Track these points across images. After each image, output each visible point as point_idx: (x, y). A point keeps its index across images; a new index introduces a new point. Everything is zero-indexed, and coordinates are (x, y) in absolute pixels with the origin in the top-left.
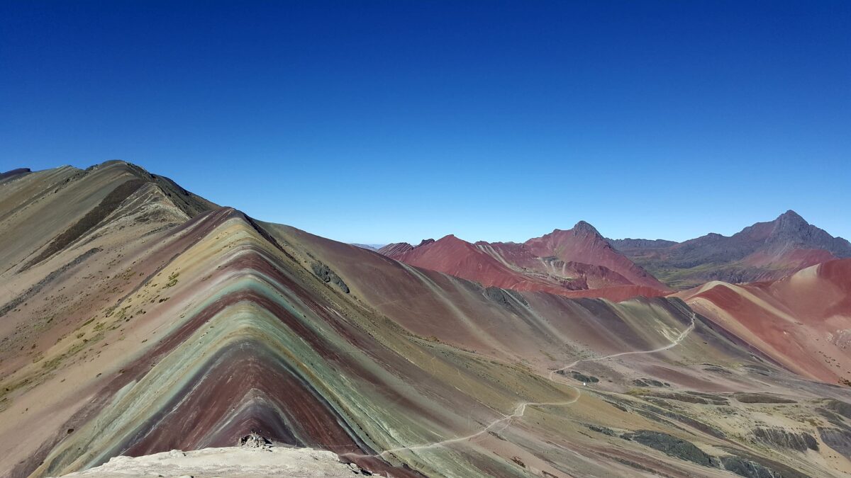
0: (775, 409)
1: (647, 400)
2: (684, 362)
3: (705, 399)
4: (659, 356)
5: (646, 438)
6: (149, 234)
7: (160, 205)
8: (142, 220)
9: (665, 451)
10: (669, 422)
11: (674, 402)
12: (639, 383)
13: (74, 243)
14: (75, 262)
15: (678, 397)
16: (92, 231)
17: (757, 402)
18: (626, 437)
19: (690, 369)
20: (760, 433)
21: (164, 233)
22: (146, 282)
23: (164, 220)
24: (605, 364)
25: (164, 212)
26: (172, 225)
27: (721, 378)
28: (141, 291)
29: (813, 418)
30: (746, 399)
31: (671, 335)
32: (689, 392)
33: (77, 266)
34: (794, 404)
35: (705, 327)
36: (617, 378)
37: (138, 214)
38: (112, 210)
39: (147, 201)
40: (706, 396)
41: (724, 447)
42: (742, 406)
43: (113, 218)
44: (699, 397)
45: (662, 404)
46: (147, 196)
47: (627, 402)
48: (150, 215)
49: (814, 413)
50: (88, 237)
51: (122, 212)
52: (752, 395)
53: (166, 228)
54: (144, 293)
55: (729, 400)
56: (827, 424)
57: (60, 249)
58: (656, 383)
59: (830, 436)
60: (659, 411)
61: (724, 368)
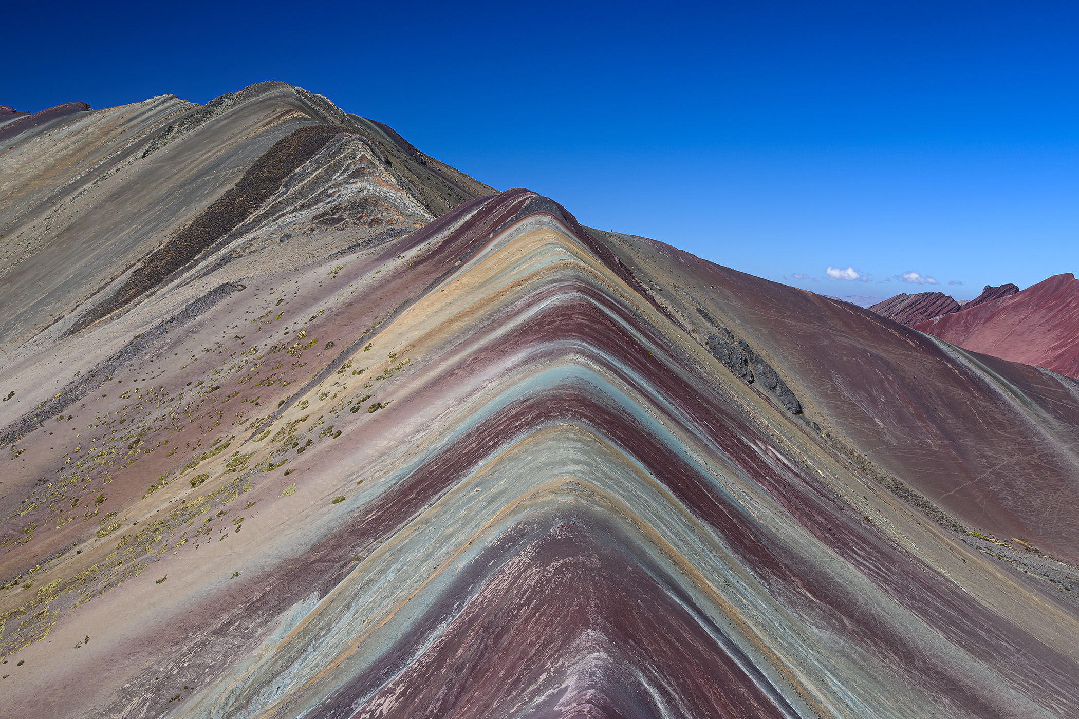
6: (343, 253)
7: (366, 187)
8: (329, 220)
13: (183, 272)
14: (187, 314)
16: (222, 245)
21: (378, 249)
22: (338, 364)
23: (375, 221)
25: (376, 202)
26: (393, 234)
28: (327, 385)
33: (190, 323)
37: (321, 207)
38: (264, 198)
39: (338, 177)
43: (266, 216)
46: (339, 164)
48: (346, 208)
50: (211, 259)
51: (286, 203)
53: (381, 238)
54: (334, 390)
57: (152, 285)
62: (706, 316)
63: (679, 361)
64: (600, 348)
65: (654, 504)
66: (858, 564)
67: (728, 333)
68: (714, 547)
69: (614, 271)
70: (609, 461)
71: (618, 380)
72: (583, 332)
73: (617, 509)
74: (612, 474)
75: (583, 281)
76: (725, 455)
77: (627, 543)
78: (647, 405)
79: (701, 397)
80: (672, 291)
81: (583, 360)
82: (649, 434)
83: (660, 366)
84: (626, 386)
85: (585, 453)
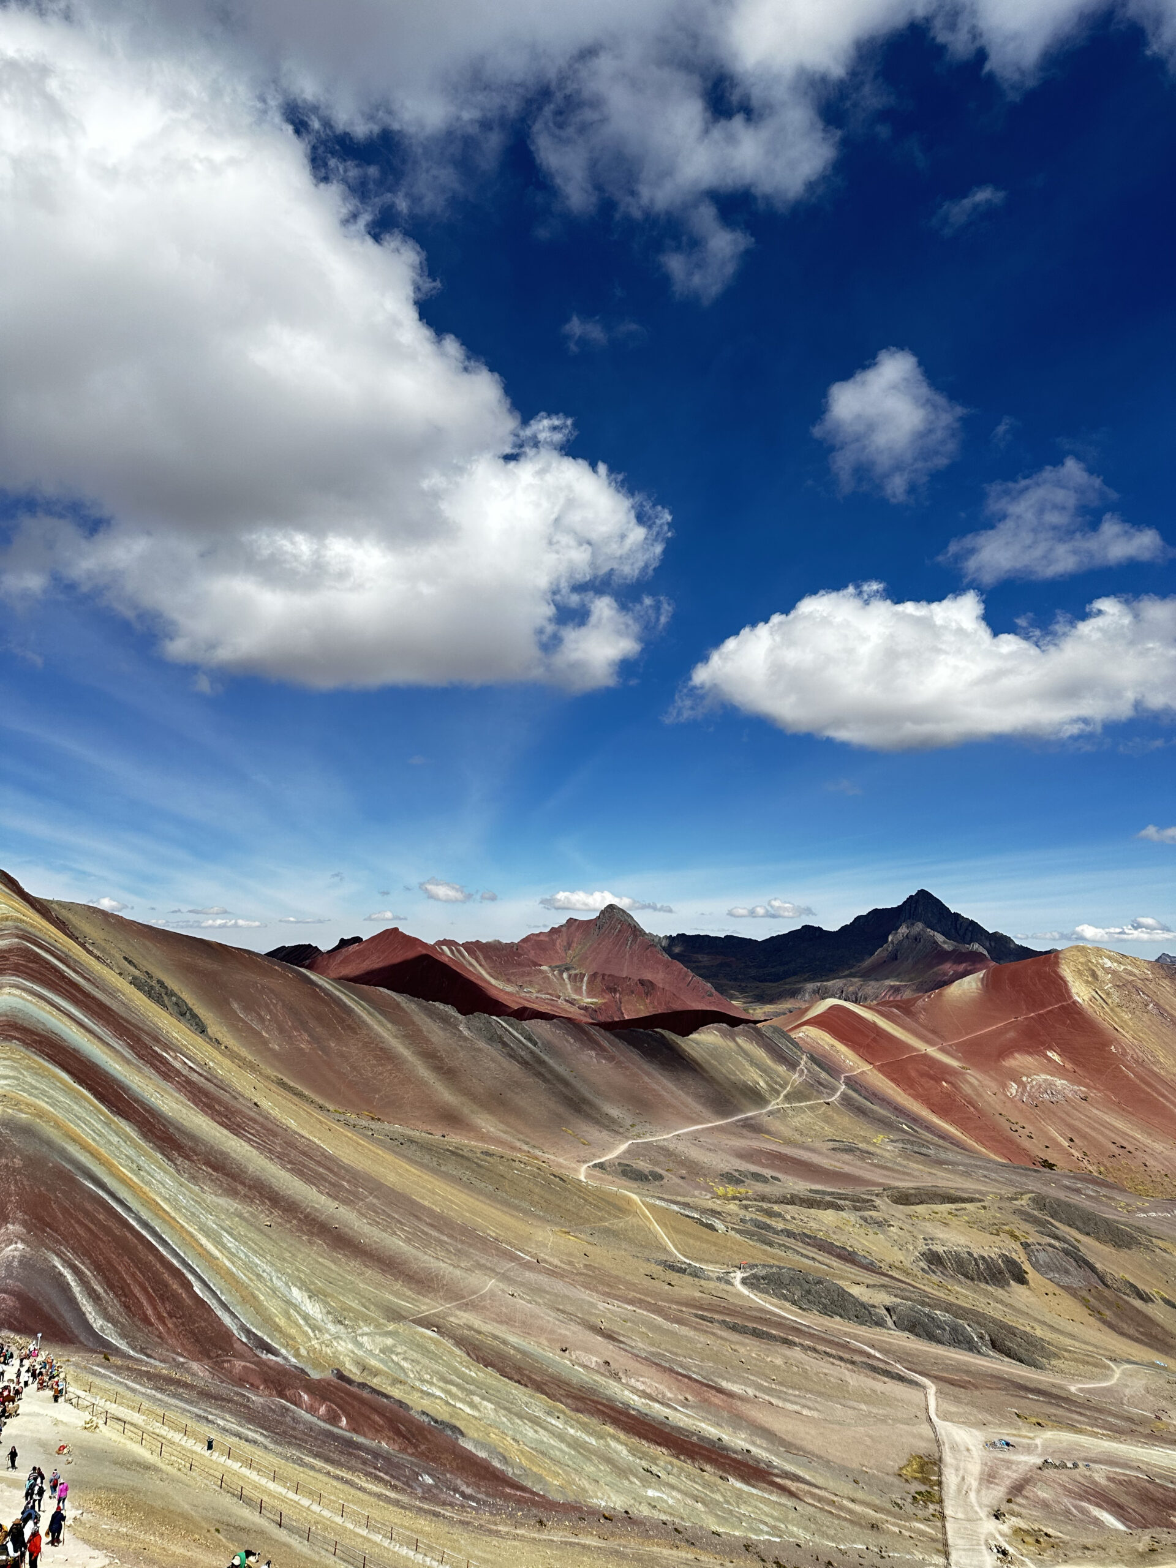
0: (950, 1213)
1: (746, 1207)
2: (798, 1138)
3: (839, 1202)
4: (756, 1129)
5: (760, 1280)
9: (794, 1303)
10: (789, 1248)
11: (790, 1210)
12: (730, 1178)
15: (793, 1200)
17: (922, 1203)
18: (727, 1279)
19: (809, 1149)
20: (934, 1259)
24: (671, 1147)
27: (859, 1163)
29: (1013, 1227)
30: (903, 1199)
31: (773, 1090)
32: (811, 1191)
34: (979, 1204)
35: (823, 1074)
36: (693, 1171)
40: (839, 1196)
42: (899, 1211)
44: (828, 1198)
45: (770, 1214)
47: (715, 1213)
49: (1013, 1218)
52: (913, 1191)
55: (878, 1202)
56: (1034, 1237)
58: (757, 1177)
59: (1042, 1257)
60: (768, 1227)
61: (860, 1145)
62: (130, 962)
63: (104, 991)
64: (33, 982)
65: (76, 1107)
66: (248, 1141)
67: (148, 974)
68: (127, 1138)
69: (51, 923)
70: (36, 1073)
71: (48, 1008)
72: (17, 970)
73: (41, 1114)
74: (38, 1085)
75: (22, 930)
76: (140, 1063)
77: (49, 1143)
78: (74, 1027)
79: (122, 1018)
80: (103, 943)
81: (18, 992)
82: (74, 1050)
83: (87, 995)
84: (55, 1012)
85: (15, 1069)
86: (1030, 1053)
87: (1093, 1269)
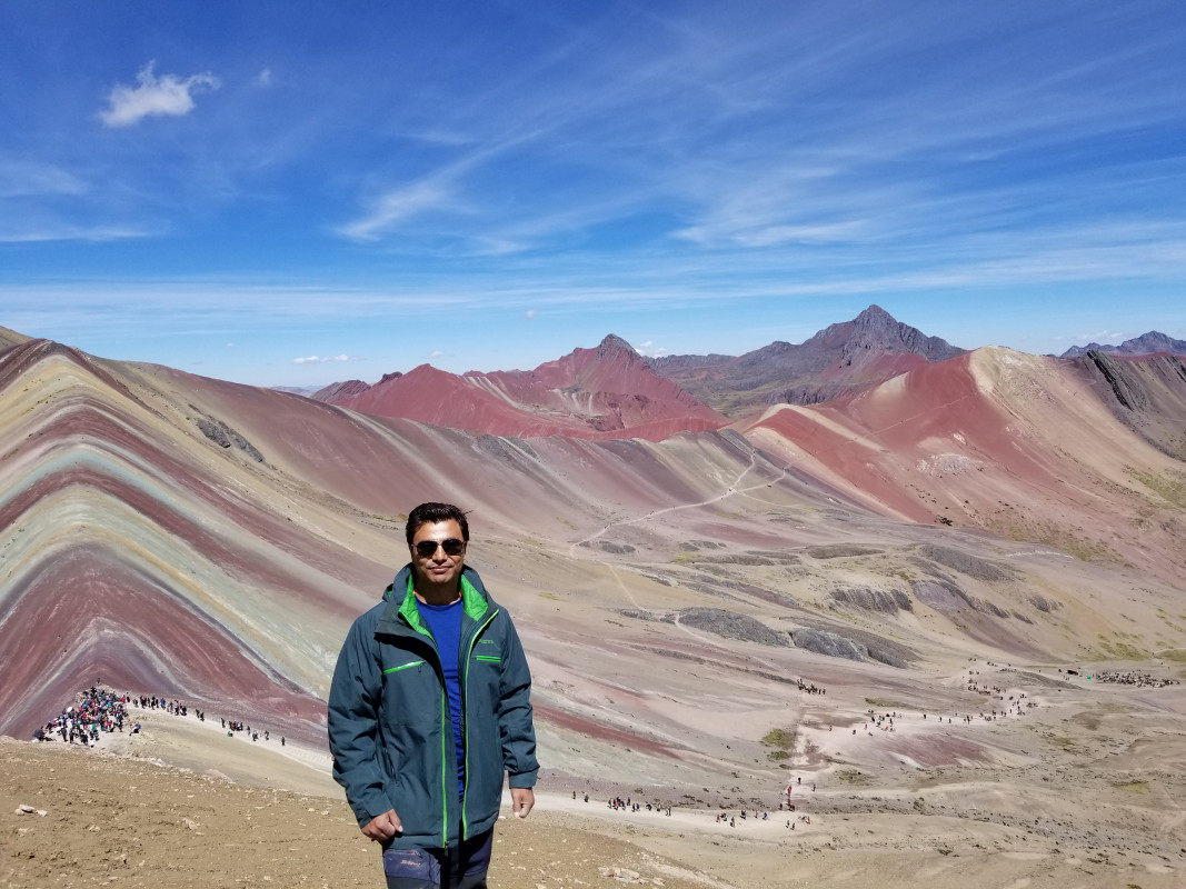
0: (856, 562)
1: (697, 568)
2: (744, 513)
3: (770, 559)
4: (711, 509)
5: (694, 619)
9: (718, 632)
10: (725, 594)
11: (732, 568)
12: (687, 547)
15: (734, 560)
17: (835, 556)
18: (669, 620)
19: (751, 521)
20: (840, 596)
24: (643, 527)
27: (790, 530)
29: (904, 570)
30: (821, 554)
31: (726, 479)
32: (749, 552)
34: (880, 555)
35: (769, 464)
36: (657, 543)
40: (772, 555)
41: (793, 619)
42: (816, 564)
44: (762, 557)
45: (717, 572)
47: (672, 573)
49: (905, 563)
52: (829, 548)
55: (801, 557)
56: (920, 576)
58: (709, 545)
59: (925, 591)
60: (712, 581)
61: (793, 516)
62: (195, 409)
64: (100, 438)
67: (211, 417)
69: (113, 388)
71: (113, 457)
72: (87, 430)
75: (87, 396)
76: (191, 494)
81: (88, 447)
83: (145, 445)
84: (118, 460)
85: (89, 505)
86: (938, 436)
87: (963, 596)
